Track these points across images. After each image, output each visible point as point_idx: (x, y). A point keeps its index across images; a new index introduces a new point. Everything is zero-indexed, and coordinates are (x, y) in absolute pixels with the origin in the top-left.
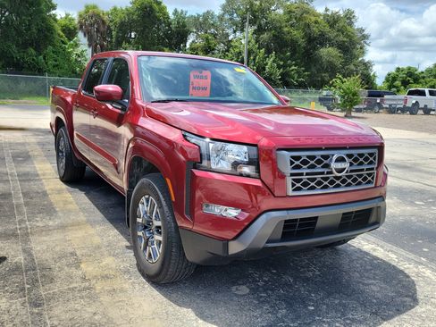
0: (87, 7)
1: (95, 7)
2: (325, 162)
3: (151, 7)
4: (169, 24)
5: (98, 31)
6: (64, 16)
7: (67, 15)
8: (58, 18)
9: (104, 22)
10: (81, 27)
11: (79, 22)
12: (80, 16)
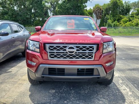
0: (96, 5)
1: (98, 5)
2: (64, 49)
3: (116, 2)
4: (123, 7)
5: (99, 12)
6: (89, 9)
7: (90, 8)
8: (88, 10)
9: (100, 9)
10: (94, 11)
11: (93, 10)
12: (94, 8)
